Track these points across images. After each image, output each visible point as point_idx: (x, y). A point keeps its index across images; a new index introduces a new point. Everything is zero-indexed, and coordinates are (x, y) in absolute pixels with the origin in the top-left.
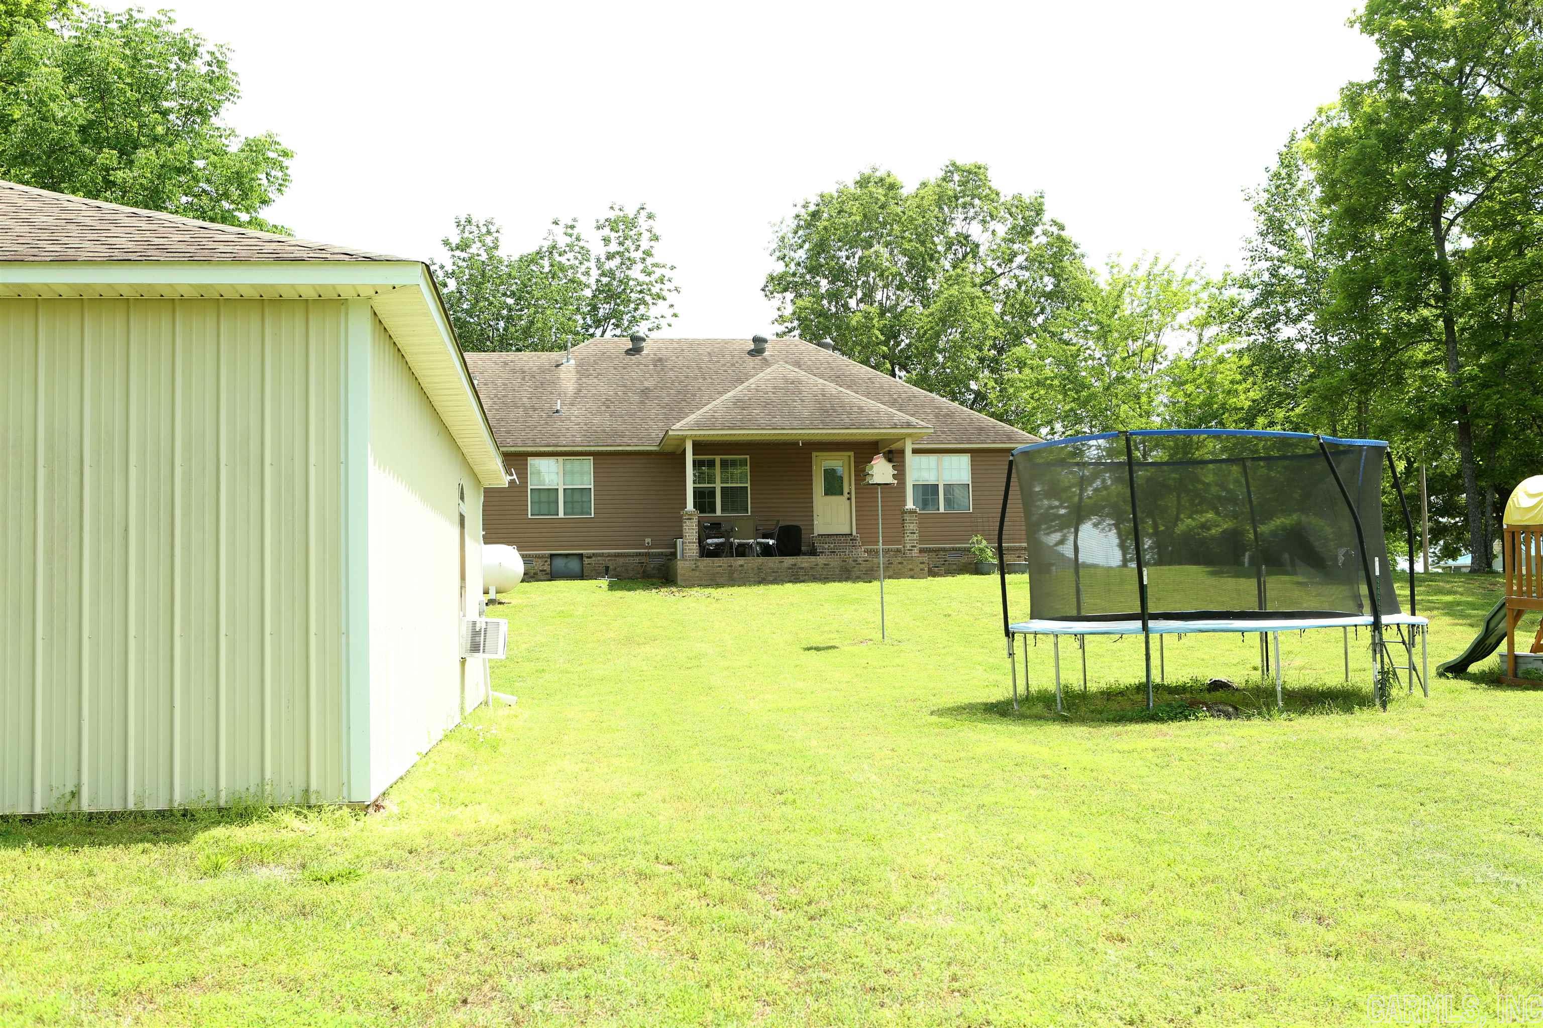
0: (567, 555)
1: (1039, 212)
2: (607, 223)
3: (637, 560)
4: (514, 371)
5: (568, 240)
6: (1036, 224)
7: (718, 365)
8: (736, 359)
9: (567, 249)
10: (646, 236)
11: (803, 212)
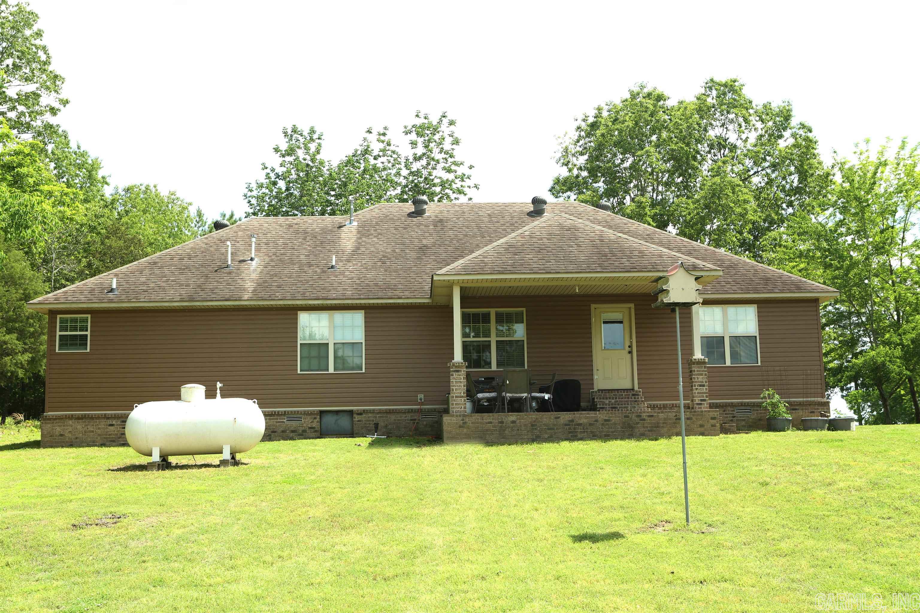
0: (337, 412)
1: (787, 118)
2: (414, 129)
3: (409, 416)
4: (297, 232)
5: (381, 146)
6: (785, 129)
7: (497, 225)
8: (515, 220)
9: (381, 154)
10: (448, 140)
11: (583, 125)
